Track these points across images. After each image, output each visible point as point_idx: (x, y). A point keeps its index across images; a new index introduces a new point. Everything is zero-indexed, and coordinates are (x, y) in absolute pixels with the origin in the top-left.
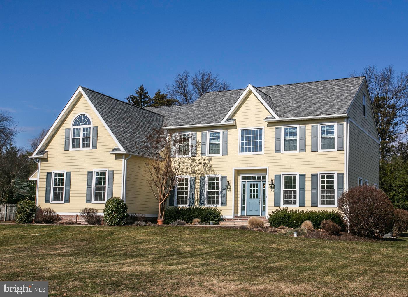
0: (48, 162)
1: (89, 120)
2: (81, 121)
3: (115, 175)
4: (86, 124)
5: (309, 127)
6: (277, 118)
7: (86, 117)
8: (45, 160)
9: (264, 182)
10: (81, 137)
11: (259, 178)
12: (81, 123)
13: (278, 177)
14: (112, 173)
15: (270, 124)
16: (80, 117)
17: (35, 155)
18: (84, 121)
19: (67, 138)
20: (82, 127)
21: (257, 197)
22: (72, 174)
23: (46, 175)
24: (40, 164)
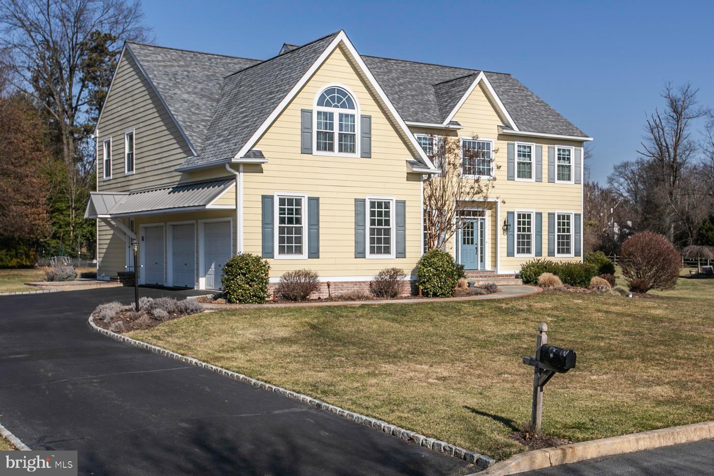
0: (262, 172)
1: (349, 100)
2: (333, 98)
3: (407, 209)
4: (344, 106)
5: (545, 147)
6: (516, 131)
7: (342, 93)
8: (257, 168)
9: (482, 221)
10: (336, 130)
11: (475, 213)
12: (334, 102)
13: (510, 214)
14: (402, 204)
15: (502, 137)
16: (330, 91)
17: (242, 156)
18: (339, 100)
19: (306, 129)
20: (336, 112)
21: (472, 243)
22: (321, 201)
23: (260, 199)
24: (241, 177)
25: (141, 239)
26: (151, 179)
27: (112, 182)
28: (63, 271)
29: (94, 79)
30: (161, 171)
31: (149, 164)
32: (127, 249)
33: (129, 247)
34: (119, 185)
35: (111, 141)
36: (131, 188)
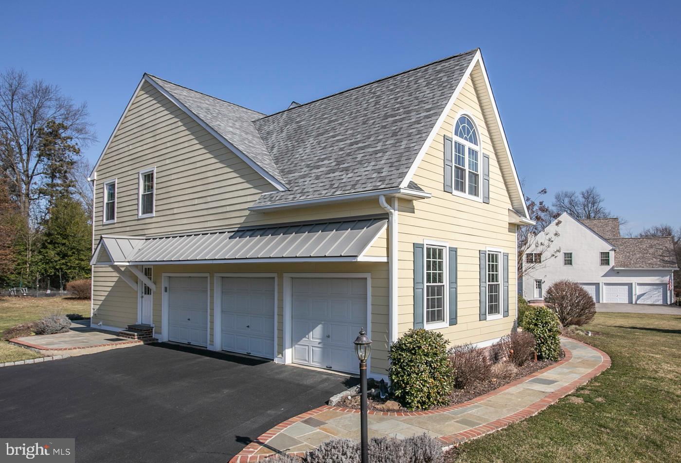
1: (474, 133)
2: (464, 129)
4: (471, 140)
7: (470, 123)
8: (409, 206)
10: (467, 167)
12: (465, 133)
14: (506, 257)
16: (462, 119)
17: (406, 186)
18: (468, 132)
19: (448, 161)
20: (467, 145)
22: (458, 253)
23: (412, 249)
24: (396, 216)
25: (163, 289)
26: (185, 221)
27: (116, 225)
28: (55, 322)
29: (49, 156)
30: (205, 212)
31: (181, 204)
32: (139, 299)
33: (142, 297)
34: (128, 229)
35: (116, 182)
36: (146, 232)
